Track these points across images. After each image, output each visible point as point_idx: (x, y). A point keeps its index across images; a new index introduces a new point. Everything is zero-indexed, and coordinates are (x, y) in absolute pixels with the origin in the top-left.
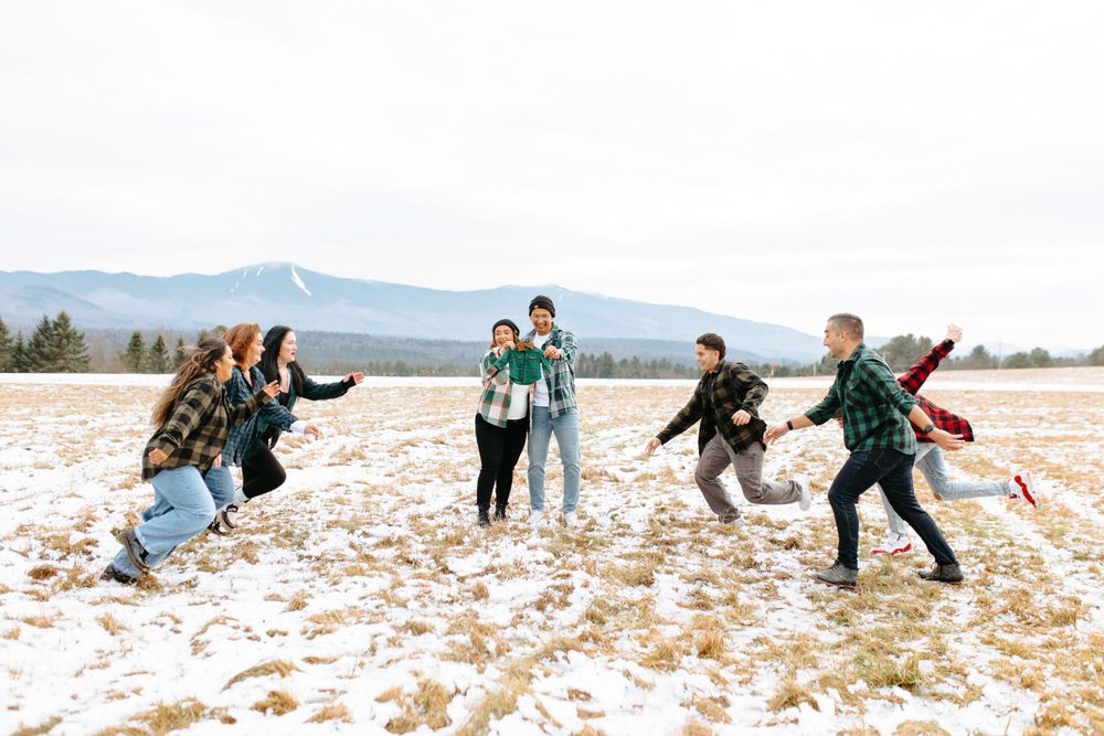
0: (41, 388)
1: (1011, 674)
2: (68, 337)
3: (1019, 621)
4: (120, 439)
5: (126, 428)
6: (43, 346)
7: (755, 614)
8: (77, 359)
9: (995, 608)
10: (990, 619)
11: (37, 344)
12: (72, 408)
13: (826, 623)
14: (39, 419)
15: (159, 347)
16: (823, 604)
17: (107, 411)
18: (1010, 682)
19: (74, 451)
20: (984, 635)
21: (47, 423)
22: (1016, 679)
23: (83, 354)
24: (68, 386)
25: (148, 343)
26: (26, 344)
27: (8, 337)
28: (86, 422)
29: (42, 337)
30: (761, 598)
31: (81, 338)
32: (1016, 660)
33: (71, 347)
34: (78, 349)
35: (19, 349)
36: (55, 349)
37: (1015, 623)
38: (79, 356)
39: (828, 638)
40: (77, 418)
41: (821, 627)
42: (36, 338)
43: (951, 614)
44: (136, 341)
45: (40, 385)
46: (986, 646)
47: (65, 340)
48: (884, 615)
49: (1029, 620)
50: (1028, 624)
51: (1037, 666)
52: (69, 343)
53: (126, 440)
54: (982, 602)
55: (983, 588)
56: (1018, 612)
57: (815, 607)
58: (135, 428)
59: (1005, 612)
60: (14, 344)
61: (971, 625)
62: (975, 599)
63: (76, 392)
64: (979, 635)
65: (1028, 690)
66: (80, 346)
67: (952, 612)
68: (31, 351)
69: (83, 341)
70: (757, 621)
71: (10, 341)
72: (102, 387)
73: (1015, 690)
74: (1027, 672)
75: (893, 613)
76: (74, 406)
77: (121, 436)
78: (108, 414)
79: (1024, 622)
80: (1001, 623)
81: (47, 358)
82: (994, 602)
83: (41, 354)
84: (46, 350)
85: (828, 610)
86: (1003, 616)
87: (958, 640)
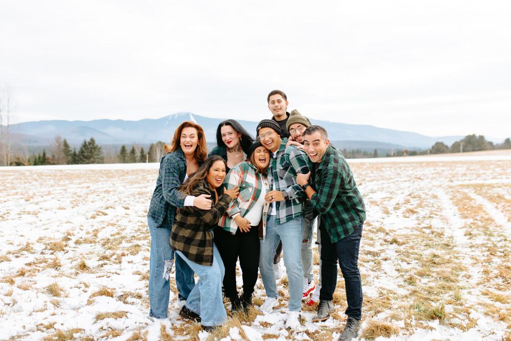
0: (79, 171)
1: (494, 313)
2: (94, 148)
3: (504, 282)
4: (100, 194)
5: (105, 190)
6: (85, 153)
7: (367, 279)
8: (99, 158)
9: (491, 275)
10: (488, 281)
11: (82, 152)
12: (87, 180)
13: (402, 283)
14: (70, 186)
15: (133, 151)
16: (403, 273)
17: (101, 181)
18: (493, 317)
19: (78, 201)
20: (484, 291)
21: (72, 188)
22: (496, 315)
23: (102, 155)
24: (90, 170)
25: (128, 150)
26: (77, 152)
27: (70, 149)
28: (89, 187)
29: (84, 149)
30: (372, 270)
31: (100, 149)
32: (498, 304)
33: (96, 153)
34: (99, 153)
35: (75, 154)
36: (90, 154)
37: (501, 283)
38: (99, 156)
39: (402, 292)
40: (86, 185)
41: (400, 286)
42: (81, 149)
43: (469, 278)
44: (123, 149)
45: (78, 170)
46: (484, 296)
47: (93, 150)
48: (434, 279)
49: (509, 282)
50: (508, 283)
51: (508, 308)
52: (95, 151)
53: (102, 195)
54: (486, 272)
55: (487, 264)
56: (503, 277)
57: (399, 275)
58: (109, 189)
59: (496, 277)
60: (72, 152)
61: (478, 284)
62: (482, 270)
63: (93, 173)
64: (481, 290)
65: (502, 321)
66: (99, 152)
67: (469, 277)
68: (79, 155)
69: (101, 150)
70: (367, 282)
71: (71, 151)
72: (105, 170)
73: (495, 321)
74: (503, 311)
75: (438, 278)
76: (89, 179)
77: (101, 193)
78: (101, 183)
79: (506, 282)
80: (494, 283)
81: (86, 158)
82: (491, 272)
83: (84, 156)
84: (86, 154)
85: (405, 277)
86: (496, 279)
87: (469, 293)
